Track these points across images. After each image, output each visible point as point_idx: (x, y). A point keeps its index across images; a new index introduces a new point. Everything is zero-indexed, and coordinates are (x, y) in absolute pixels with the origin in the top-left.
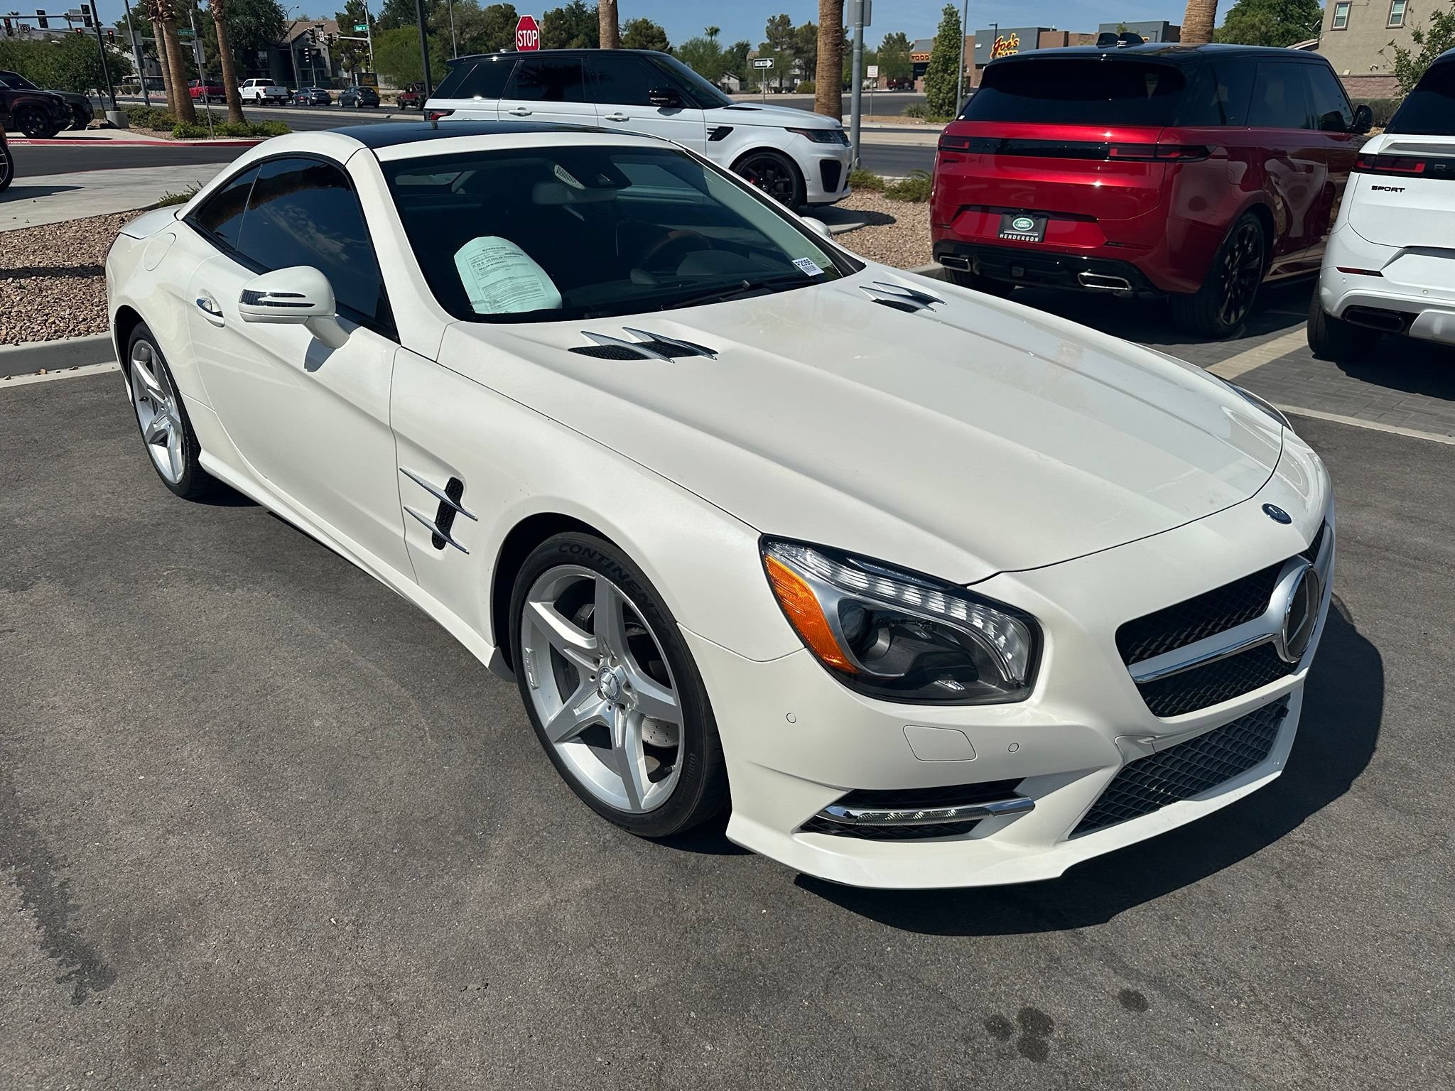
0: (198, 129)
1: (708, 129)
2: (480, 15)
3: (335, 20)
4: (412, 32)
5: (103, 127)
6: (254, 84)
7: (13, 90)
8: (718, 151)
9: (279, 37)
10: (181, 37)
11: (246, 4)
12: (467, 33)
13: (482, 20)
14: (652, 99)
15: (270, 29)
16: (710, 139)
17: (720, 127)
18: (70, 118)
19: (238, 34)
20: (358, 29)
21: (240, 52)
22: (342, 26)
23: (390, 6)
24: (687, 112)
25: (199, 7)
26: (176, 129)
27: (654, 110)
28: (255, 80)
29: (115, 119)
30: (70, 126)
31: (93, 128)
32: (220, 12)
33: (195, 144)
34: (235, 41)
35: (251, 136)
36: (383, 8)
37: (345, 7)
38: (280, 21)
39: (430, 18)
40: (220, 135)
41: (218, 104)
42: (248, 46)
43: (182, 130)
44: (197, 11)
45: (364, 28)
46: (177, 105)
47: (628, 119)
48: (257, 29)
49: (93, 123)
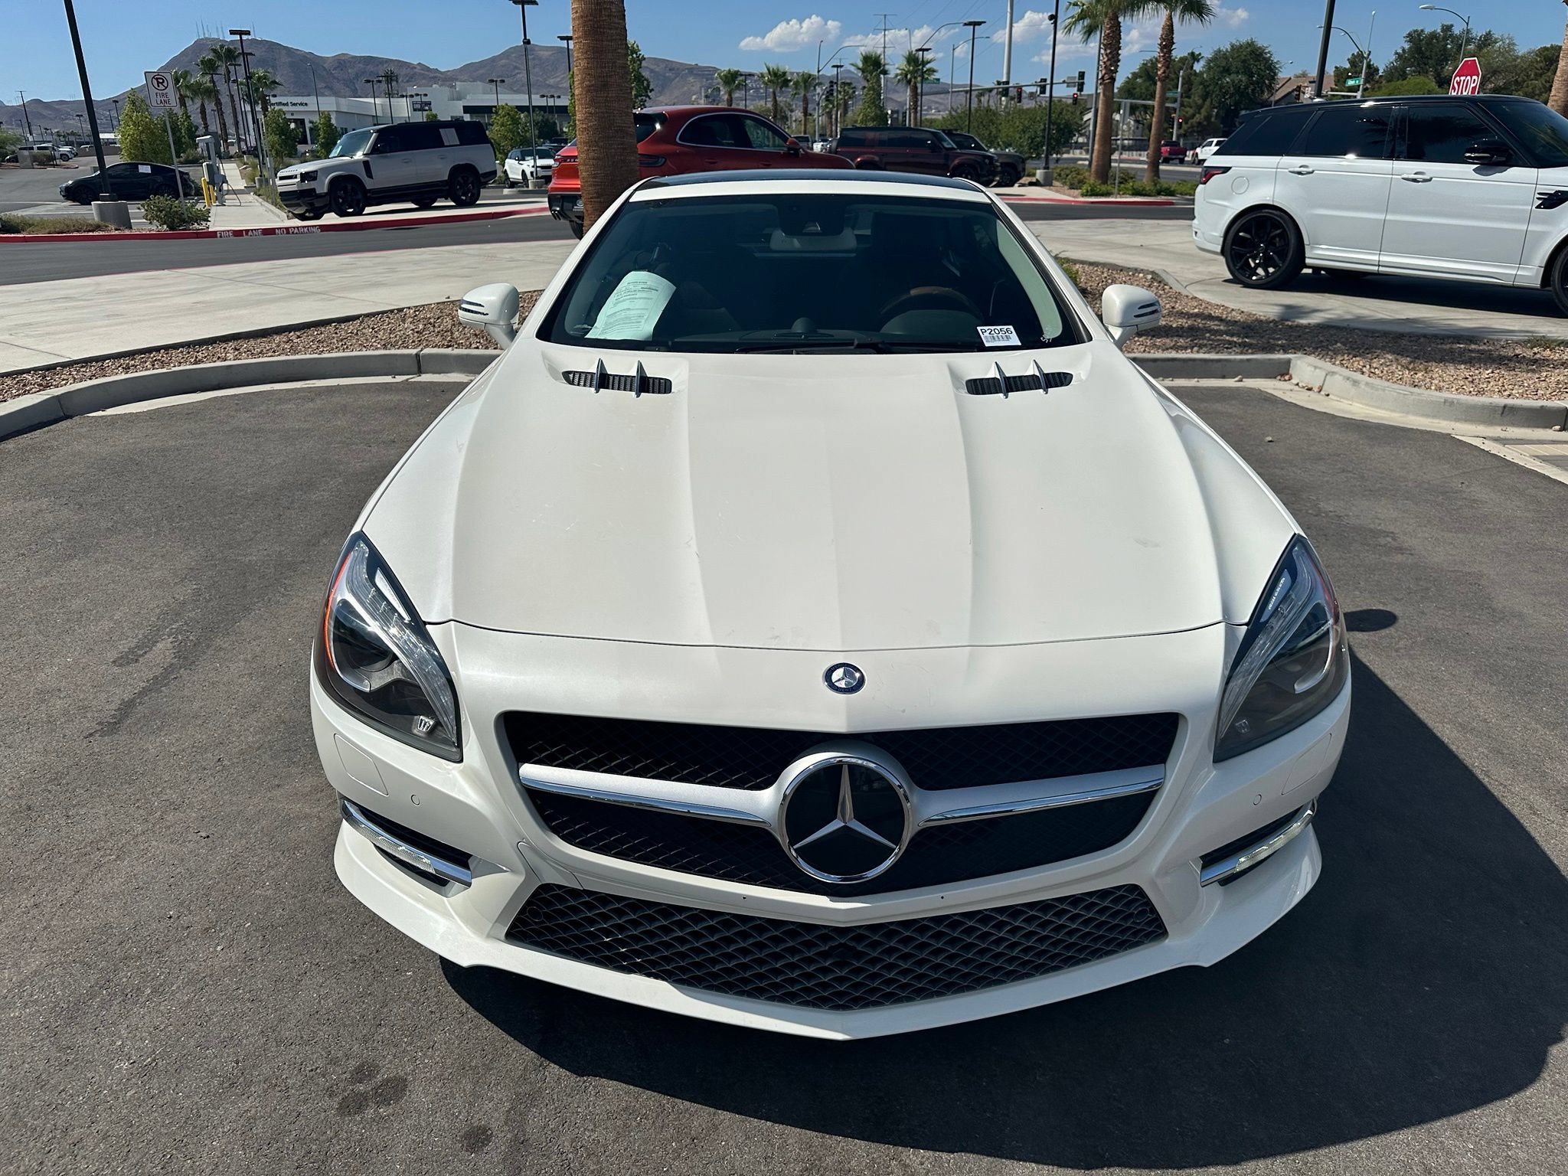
0: (1104, 188)
1: (1539, 194)
2: (1515, 60)
3: (1332, 74)
4: (1418, 83)
5: (1031, 184)
6: (1214, 143)
7: (959, 151)
8: (1544, 222)
9: (1266, 95)
10: (1167, 99)
11: (1242, 62)
12: (1491, 82)
13: (1516, 66)
14: (1468, 155)
15: (1259, 87)
16: (1538, 207)
17: (1557, 192)
18: (995, 176)
19: (1225, 93)
20: (1351, 83)
21: (1221, 112)
22: (1339, 80)
23: (1402, 56)
24: (1514, 172)
25: (1194, 68)
26: (1085, 187)
27: (1468, 169)
28: (1215, 140)
29: (1042, 178)
30: (995, 183)
31: (1023, 185)
32: (1164, 72)
33: (1093, 203)
34: (1220, 100)
35: (1154, 196)
36: (1393, 58)
37: (1348, 60)
38: (1273, 77)
39: (1447, 67)
40: (1123, 194)
41: (1176, 165)
42: (1231, 106)
43: (1089, 188)
44: (1193, 72)
45: (1357, 82)
46: (1094, 163)
47: (1430, 180)
48: (1246, 87)
49: (1022, 181)
